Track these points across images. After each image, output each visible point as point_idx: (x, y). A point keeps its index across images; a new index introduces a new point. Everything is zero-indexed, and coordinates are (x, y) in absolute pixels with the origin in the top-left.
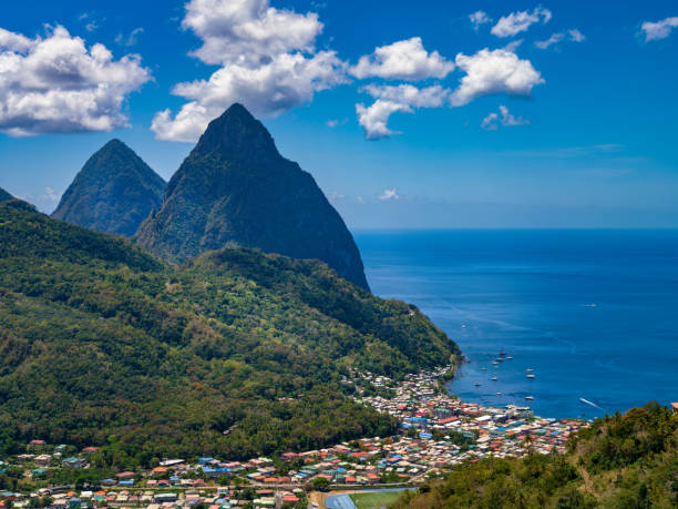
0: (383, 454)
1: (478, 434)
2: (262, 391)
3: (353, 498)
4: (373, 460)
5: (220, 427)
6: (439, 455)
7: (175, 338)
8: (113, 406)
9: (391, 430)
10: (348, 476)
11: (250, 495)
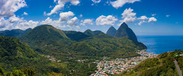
0: (139, 58)
2: (127, 52)
3: (136, 62)
4: (138, 59)
5: (122, 55)
6: (145, 58)
7: (118, 46)
8: (112, 53)
9: (140, 56)
10: (135, 60)
11: (125, 62)
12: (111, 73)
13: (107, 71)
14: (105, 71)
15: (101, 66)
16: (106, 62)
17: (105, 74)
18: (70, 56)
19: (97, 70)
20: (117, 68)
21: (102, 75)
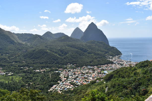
0: (111, 66)
1: (123, 64)
2: (96, 58)
3: (107, 71)
4: (110, 67)
5: (91, 62)
6: (118, 66)
7: (85, 52)
8: (78, 59)
9: (112, 63)
10: (107, 69)
11: (94, 71)
12: (77, 83)
13: (72, 82)
14: (70, 81)
15: (65, 75)
16: (71, 70)
17: (70, 84)
18: (25, 67)
19: (61, 81)
20: (84, 77)
21: (67, 86)
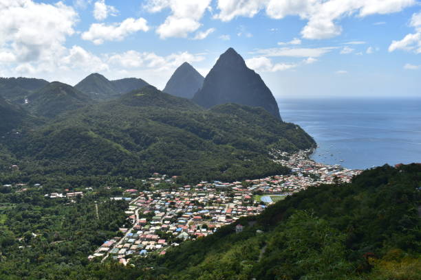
0: (284, 182)
1: (320, 174)
2: (238, 157)
3: (272, 197)
4: (280, 184)
5: (222, 170)
6: (305, 183)
8: (183, 161)
9: (287, 172)
10: (270, 189)
11: (232, 195)
12: (180, 232)
13: (163, 229)
14: (158, 228)
15: (143, 209)
16: (163, 194)
17: (156, 237)
19: (129, 225)
20: (202, 215)
21: (147, 242)
